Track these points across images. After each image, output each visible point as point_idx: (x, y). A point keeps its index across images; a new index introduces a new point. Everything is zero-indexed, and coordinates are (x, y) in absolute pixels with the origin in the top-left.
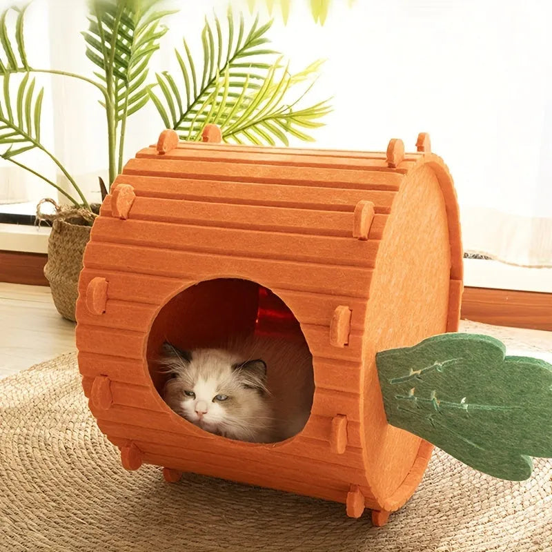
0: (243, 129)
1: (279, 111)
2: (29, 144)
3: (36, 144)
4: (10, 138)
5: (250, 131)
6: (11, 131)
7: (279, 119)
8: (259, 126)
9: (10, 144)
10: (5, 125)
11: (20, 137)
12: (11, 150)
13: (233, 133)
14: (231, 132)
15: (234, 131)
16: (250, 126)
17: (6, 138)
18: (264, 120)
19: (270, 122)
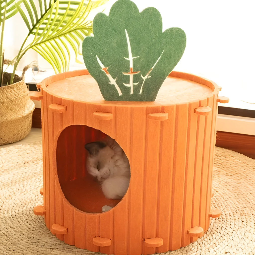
0: (64, 34)
1: (84, 25)
5: (68, 35)
7: (83, 30)
8: (72, 33)
13: (59, 36)
14: (58, 35)
15: (59, 35)
16: (68, 33)
18: (75, 30)
19: (79, 31)
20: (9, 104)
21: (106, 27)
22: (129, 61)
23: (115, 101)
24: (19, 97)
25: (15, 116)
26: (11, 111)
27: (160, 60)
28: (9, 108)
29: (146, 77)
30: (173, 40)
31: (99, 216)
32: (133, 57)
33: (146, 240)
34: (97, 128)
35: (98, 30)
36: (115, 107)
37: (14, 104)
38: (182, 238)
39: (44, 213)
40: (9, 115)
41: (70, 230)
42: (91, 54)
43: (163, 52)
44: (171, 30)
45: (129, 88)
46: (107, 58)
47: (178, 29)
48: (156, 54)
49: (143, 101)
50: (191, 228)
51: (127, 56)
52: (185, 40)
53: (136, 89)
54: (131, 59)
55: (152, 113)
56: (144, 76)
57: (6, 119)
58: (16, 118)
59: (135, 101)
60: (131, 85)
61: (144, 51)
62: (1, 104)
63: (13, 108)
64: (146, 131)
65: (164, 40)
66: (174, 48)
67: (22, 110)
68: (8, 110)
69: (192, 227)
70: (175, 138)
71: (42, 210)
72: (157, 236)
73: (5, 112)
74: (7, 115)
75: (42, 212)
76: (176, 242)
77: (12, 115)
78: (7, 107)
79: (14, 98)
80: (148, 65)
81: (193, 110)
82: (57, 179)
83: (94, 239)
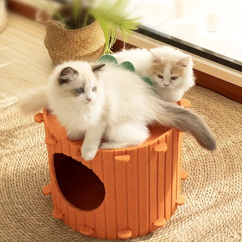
20: (81, 43)
24: (91, 36)
25: (87, 52)
26: (83, 49)
28: (82, 46)
31: (85, 214)
37: (86, 43)
40: (81, 51)
50: (157, 218)
55: (118, 155)
57: (79, 55)
58: (87, 54)
62: (75, 43)
63: (86, 45)
67: (93, 47)
68: (80, 48)
72: (128, 228)
73: (78, 49)
74: (80, 52)
77: (84, 51)
78: (80, 45)
79: (86, 38)
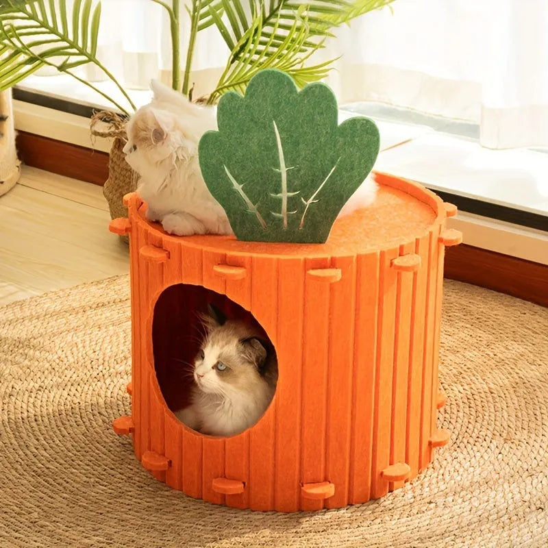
2: (84, 58)
3: (91, 58)
4: (66, 50)
6: (65, 44)
9: (67, 57)
10: (59, 38)
11: (74, 51)
12: (68, 62)
17: (62, 51)
21: (239, 117)
22: (280, 174)
23: (256, 243)
27: (333, 173)
29: (310, 201)
30: (357, 140)
31: (225, 443)
32: (287, 167)
33: (305, 485)
34: (221, 292)
35: (226, 121)
36: (251, 258)
38: (372, 483)
39: (131, 430)
41: (175, 463)
42: (214, 161)
43: (339, 160)
44: (353, 122)
45: (281, 220)
46: (243, 169)
47: (365, 122)
48: (327, 162)
49: (304, 243)
50: (390, 465)
51: (278, 166)
52: (378, 140)
53: (293, 221)
54: (283, 170)
55: (313, 269)
56: (306, 201)
59: (291, 242)
60: (283, 214)
61: (306, 157)
64: (304, 299)
65: (341, 139)
66: (357, 154)
69: (391, 463)
70: (356, 310)
71: (128, 425)
72: (326, 480)
75: (128, 429)
76: (360, 490)
80: (313, 181)
81: (387, 263)
82: (154, 373)
83: (214, 480)
